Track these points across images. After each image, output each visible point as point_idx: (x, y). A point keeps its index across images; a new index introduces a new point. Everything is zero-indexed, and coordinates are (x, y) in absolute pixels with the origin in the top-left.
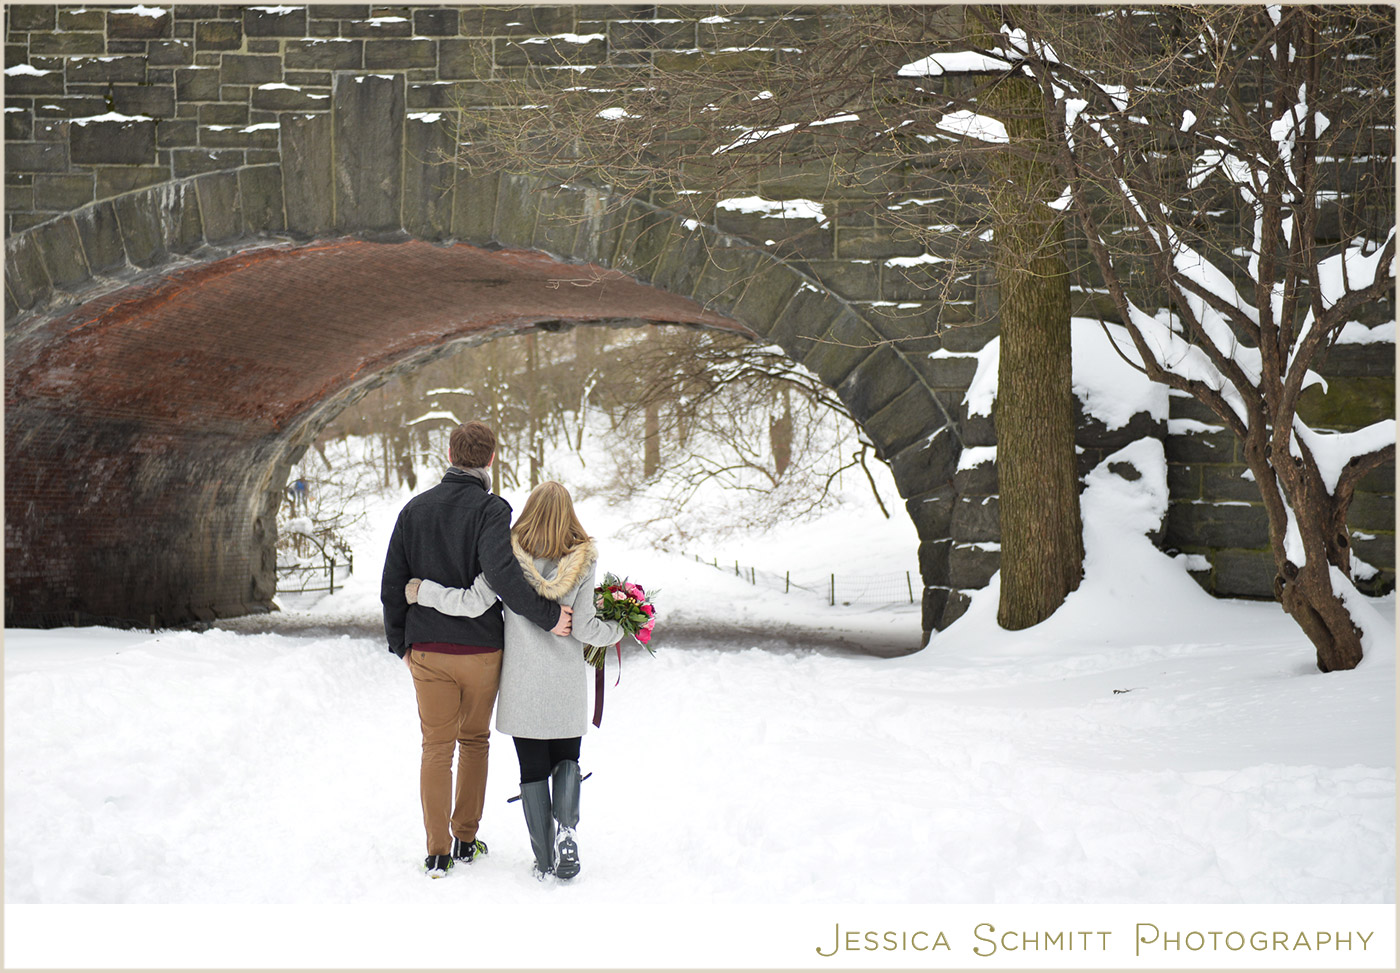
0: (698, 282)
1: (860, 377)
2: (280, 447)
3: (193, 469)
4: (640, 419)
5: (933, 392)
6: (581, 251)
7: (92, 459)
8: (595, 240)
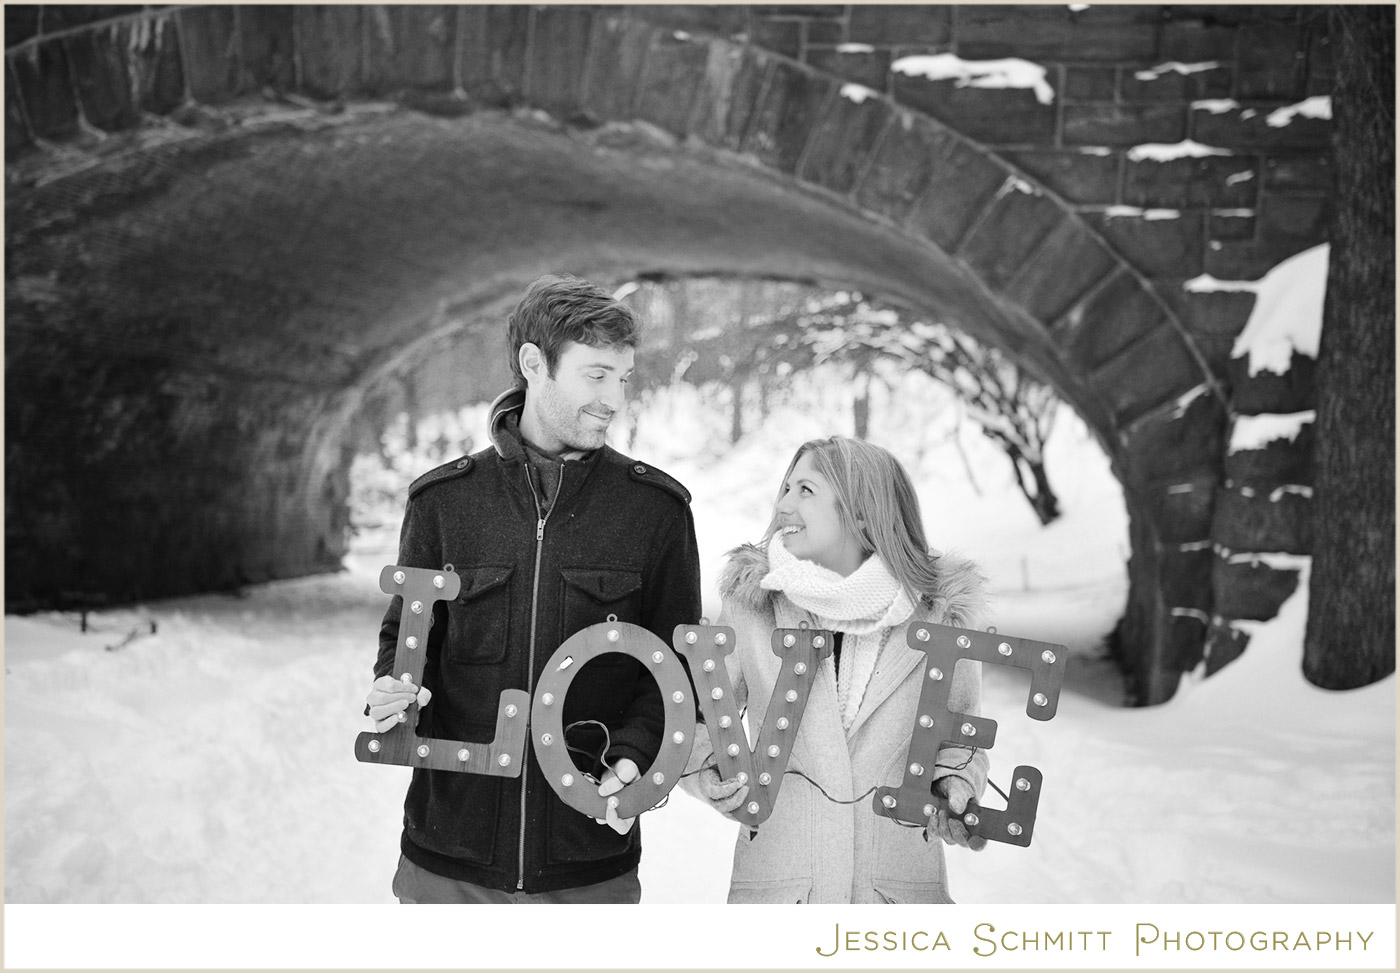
0: (862, 173)
1: (1087, 313)
2: (353, 400)
3: (245, 416)
4: (726, 395)
5: (1189, 339)
6: (702, 126)
7: (105, 397)
8: (721, 111)
